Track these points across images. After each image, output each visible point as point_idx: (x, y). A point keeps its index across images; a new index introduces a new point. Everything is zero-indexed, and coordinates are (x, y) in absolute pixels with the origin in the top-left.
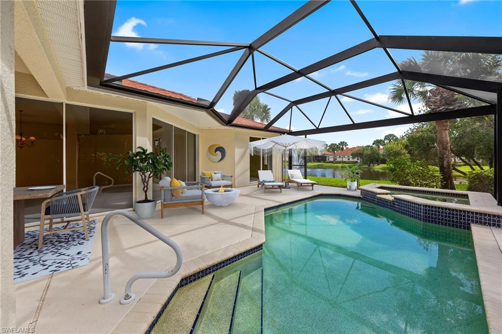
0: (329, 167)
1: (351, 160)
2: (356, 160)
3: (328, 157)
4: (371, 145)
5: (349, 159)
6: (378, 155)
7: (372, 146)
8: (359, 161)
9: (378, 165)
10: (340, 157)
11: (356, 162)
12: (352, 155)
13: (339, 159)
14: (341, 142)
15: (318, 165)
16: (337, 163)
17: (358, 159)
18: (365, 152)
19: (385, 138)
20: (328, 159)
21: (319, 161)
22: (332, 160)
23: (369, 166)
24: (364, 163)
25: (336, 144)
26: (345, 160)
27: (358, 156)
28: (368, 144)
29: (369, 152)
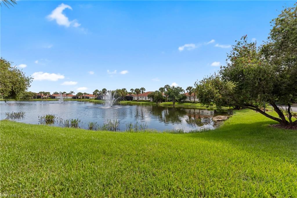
0: (135, 104)
1: (147, 99)
2: (150, 99)
3: (134, 97)
4: (158, 90)
5: (146, 99)
6: (162, 96)
7: (158, 91)
8: (151, 100)
9: (162, 102)
10: (141, 97)
11: (150, 101)
12: (148, 96)
13: (140, 99)
14: (142, 88)
15: (128, 103)
16: (139, 101)
17: (151, 99)
18: (155, 94)
19: (165, 87)
20: (134, 99)
21: (128, 100)
22: (136, 99)
23: (157, 103)
24: (154, 101)
25: (139, 89)
26: (144, 99)
27: (151, 97)
28: (157, 90)
29: (158, 95)
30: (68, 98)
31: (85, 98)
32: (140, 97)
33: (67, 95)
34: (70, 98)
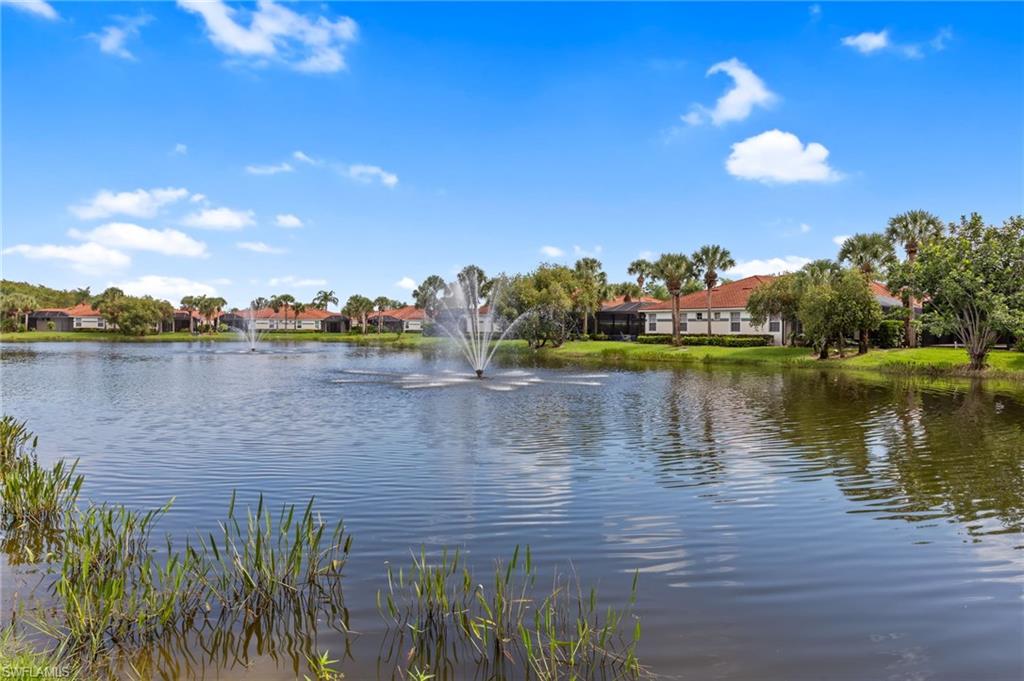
0: (654, 363)
1: (747, 329)
2: (764, 329)
3: (652, 315)
4: (834, 259)
5: (735, 327)
6: (866, 304)
7: (835, 267)
8: (778, 335)
9: (863, 350)
10: (699, 315)
11: (766, 340)
12: (752, 306)
13: (695, 328)
14: (705, 251)
15: (606, 353)
16: (687, 343)
17: (773, 327)
18: (811, 290)
19: (893, 231)
20: (653, 327)
21: (613, 334)
22: (665, 328)
23: (824, 355)
24: (802, 343)
25: (682, 258)
26: (722, 328)
27: (773, 312)
28: (822, 258)
29: (827, 292)
30: (304, 327)
31: (381, 325)
32: (694, 316)
33: (297, 313)
34: (313, 327)
